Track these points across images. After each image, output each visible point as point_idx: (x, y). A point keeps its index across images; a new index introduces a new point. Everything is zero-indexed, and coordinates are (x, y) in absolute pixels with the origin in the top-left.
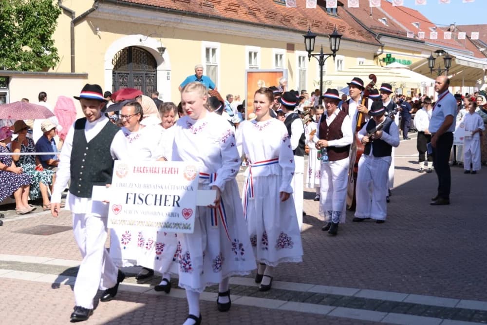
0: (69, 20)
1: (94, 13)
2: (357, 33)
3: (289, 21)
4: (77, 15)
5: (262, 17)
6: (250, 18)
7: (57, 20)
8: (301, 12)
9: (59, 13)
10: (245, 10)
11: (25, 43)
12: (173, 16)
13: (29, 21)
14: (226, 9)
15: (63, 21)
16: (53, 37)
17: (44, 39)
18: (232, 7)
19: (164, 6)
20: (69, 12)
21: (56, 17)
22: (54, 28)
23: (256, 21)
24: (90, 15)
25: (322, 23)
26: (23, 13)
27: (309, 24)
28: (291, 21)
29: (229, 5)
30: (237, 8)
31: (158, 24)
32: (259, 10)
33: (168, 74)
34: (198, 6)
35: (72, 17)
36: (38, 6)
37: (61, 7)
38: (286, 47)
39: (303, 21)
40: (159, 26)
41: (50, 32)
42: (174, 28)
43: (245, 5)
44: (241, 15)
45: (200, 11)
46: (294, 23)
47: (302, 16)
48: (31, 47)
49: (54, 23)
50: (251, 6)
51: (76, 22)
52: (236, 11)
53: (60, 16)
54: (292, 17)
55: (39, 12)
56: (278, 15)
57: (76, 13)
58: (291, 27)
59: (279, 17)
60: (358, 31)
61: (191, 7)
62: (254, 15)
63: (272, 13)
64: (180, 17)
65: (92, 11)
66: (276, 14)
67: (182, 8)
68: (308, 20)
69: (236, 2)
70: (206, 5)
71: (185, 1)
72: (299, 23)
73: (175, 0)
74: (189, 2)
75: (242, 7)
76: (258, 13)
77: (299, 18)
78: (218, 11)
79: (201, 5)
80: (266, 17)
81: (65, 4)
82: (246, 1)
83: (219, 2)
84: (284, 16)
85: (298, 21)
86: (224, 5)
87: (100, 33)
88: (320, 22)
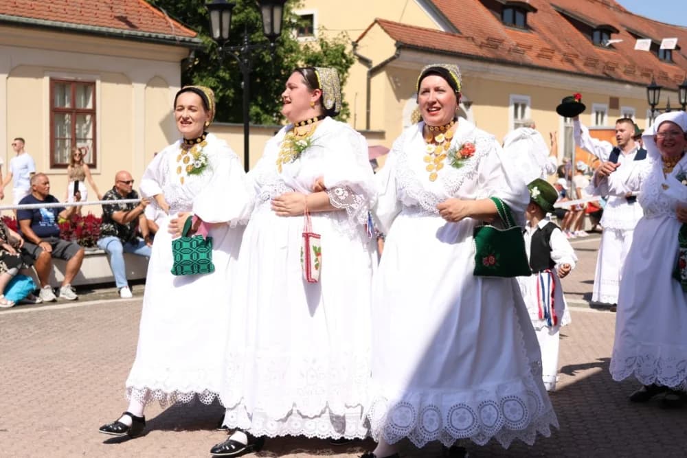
0: (365, 70)
1: (395, 61)
3: (613, 69)
4: (374, 65)
5: (580, 65)
6: (567, 66)
7: (349, 70)
8: (627, 57)
9: (350, 62)
10: (560, 57)
12: (478, 65)
14: (539, 56)
15: (357, 72)
18: (545, 53)
19: (469, 53)
20: (365, 61)
21: (348, 67)
23: (574, 70)
24: (390, 64)
25: (654, 72)
27: (638, 73)
28: (616, 69)
29: (541, 51)
30: (550, 54)
32: (577, 56)
34: (506, 52)
35: (369, 66)
36: (329, 54)
37: (355, 54)
38: (608, 100)
39: (629, 69)
43: (560, 51)
44: (556, 63)
45: (510, 58)
46: (620, 72)
47: (628, 63)
49: (346, 74)
50: (566, 51)
51: (373, 72)
52: (549, 58)
53: (354, 65)
54: (617, 65)
55: (331, 61)
56: (600, 62)
57: (373, 62)
58: (615, 77)
59: (601, 65)
61: (498, 53)
62: (572, 62)
63: (591, 59)
64: (486, 66)
65: (393, 59)
66: (597, 61)
67: (489, 55)
68: (636, 69)
69: (548, 47)
70: (516, 51)
71: (492, 46)
72: (625, 72)
73: (481, 46)
74: (496, 47)
75: (556, 53)
76: (576, 62)
77: (625, 66)
78: (530, 57)
79: (509, 51)
80: (586, 65)
81: (361, 52)
82: (560, 45)
83: (530, 47)
84: (608, 63)
85: (624, 69)
86: (536, 51)
87: (399, 84)
88: (652, 71)
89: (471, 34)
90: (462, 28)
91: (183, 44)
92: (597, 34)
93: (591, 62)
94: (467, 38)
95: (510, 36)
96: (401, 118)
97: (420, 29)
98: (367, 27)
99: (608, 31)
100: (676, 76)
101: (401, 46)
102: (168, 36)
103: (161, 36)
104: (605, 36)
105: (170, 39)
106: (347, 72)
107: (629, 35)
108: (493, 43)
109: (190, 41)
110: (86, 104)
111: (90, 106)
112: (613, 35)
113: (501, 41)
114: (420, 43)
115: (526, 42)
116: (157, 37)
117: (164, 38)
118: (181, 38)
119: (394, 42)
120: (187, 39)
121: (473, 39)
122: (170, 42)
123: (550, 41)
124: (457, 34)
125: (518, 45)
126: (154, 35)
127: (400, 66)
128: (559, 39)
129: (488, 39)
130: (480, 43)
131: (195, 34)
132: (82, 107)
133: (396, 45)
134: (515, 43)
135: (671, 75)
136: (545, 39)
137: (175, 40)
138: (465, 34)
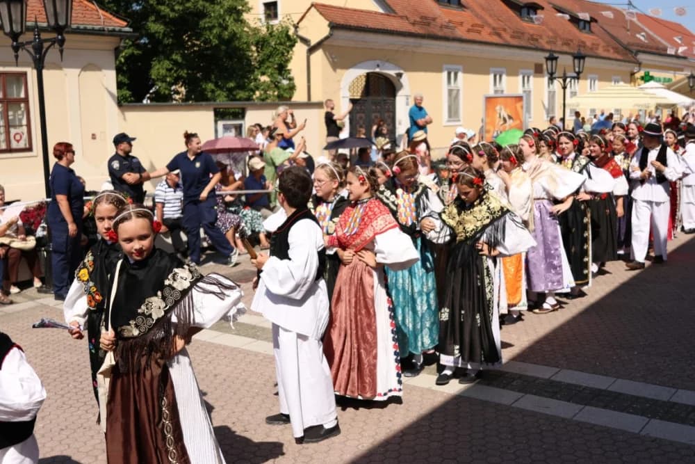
0: (305, 48)
1: (329, 40)
2: (612, 51)
3: (537, 40)
4: (313, 43)
5: (507, 37)
6: (495, 39)
7: (294, 49)
8: (551, 30)
9: (295, 42)
10: (489, 30)
11: (263, 74)
12: (411, 40)
13: (267, 51)
14: (469, 31)
15: (300, 50)
16: (290, 66)
17: (282, 69)
18: (475, 28)
20: (305, 41)
21: (293, 46)
22: (291, 58)
23: (501, 41)
24: (325, 43)
26: (261, 43)
27: (559, 43)
28: (540, 40)
29: (472, 26)
30: (479, 29)
31: (396, 48)
32: (505, 30)
33: (407, 99)
34: (438, 29)
35: (308, 45)
36: (274, 35)
37: (298, 36)
38: (533, 67)
39: (552, 40)
40: (397, 51)
41: (288, 61)
42: (414, 52)
43: (489, 25)
44: (485, 35)
45: (440, 34)
47: (551, 34)
48: (269, 76)
49: (291, 52)
50: (495, 25)
51: (312, 50)
52: (479, 32)
53: (297, 44)
54: (541, 37)
55: (276, 42)
56: (525, 34)
57: (312, 41)
58: (539, 46)
59: (526, 36)
60: (613, 48)
61: (430, 29)
62: (499, 35)
63: (517, 32)
64: (419, 41)
65: (327, 38)
66: (523, 34)
67: (421, 32)
68: (558, 39)
69: (479, 23)
70: (447, 27)
71: (425, 24)
72: (547, 42)
73: (414, 24)
74: (429, 24)
75: (486, 28)
76: (503, 33)
77: (548, 37)
78: (460, 32)
79: (441, 27)
80: (513, 37)
81: (301, 33)
82: (490, 21)
83: (461, 24)
84: (532, 35)
85: (547, 39)
86: (467, 26)
87: (336, 60)
88: (572, 41)
89: (406, 13)
90: (397, 9)
91: (112, 33)
92: (524, 11)
93: (518, 34)
94: (401, 17)
95: (443, 14)
96: (339, 89)
97: (355, 10)
98: (305, 11)
99: (535, 8)
100: (593, 44)
101: (334, 27)
102: (97, 27)
103: (89, 27)
104: (531, 11)
105: (99, 30)
106: (292, 50)
107: (554, 10)
108: (426, 20)
109: (120, 31)
110: (19, 93)
111: (22, 95)
112: (539, 11)
113: (434, 19)
114: (353, 23)
115: (458, 19)
116: (85, 29)
117: (93, 29)
118: (111, 28)
119: (327, 23)
120: (117, 29)
121: (407, 19)
122: (100, 33)
123: (481, 18)
124: (393, 14)
125: (450, 21)
126: (82, 27)
127: (335, 43)
128: (490, 16)
129: (422, 18)
130: (412, 21)
131: (125, 24)
132: (15, 96)
133: (329, 25)
134: (447, 20)
135: (588, 44)
136: (477, 15)
137: (104, 30)
138: (400, 14)
